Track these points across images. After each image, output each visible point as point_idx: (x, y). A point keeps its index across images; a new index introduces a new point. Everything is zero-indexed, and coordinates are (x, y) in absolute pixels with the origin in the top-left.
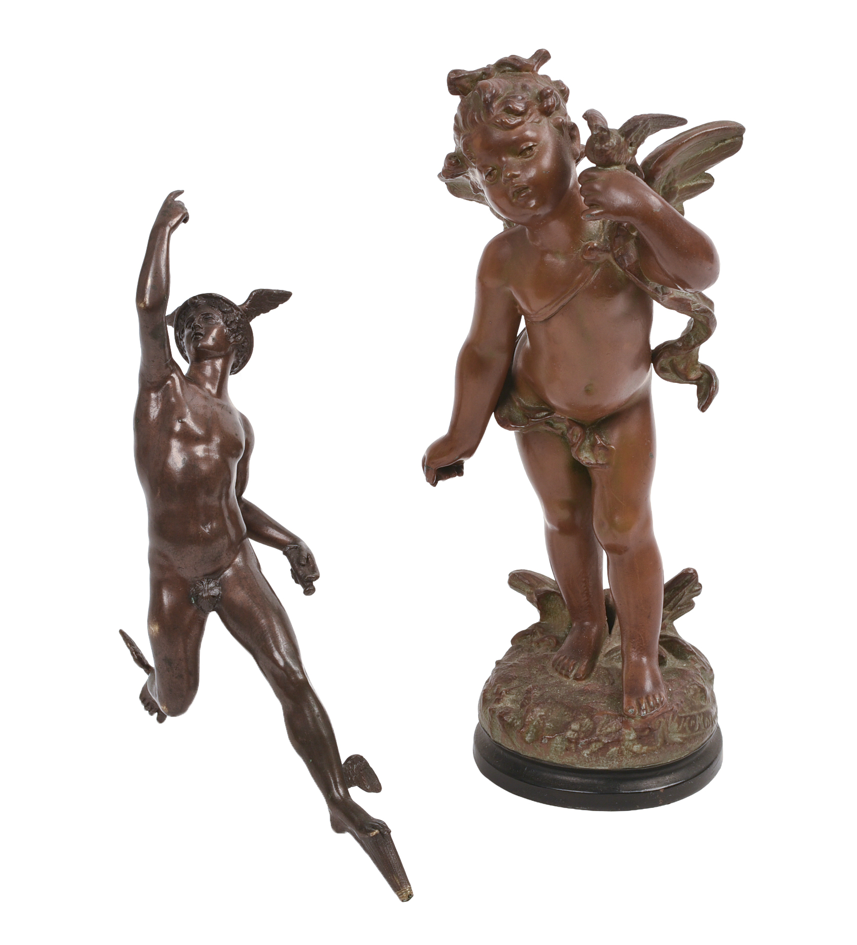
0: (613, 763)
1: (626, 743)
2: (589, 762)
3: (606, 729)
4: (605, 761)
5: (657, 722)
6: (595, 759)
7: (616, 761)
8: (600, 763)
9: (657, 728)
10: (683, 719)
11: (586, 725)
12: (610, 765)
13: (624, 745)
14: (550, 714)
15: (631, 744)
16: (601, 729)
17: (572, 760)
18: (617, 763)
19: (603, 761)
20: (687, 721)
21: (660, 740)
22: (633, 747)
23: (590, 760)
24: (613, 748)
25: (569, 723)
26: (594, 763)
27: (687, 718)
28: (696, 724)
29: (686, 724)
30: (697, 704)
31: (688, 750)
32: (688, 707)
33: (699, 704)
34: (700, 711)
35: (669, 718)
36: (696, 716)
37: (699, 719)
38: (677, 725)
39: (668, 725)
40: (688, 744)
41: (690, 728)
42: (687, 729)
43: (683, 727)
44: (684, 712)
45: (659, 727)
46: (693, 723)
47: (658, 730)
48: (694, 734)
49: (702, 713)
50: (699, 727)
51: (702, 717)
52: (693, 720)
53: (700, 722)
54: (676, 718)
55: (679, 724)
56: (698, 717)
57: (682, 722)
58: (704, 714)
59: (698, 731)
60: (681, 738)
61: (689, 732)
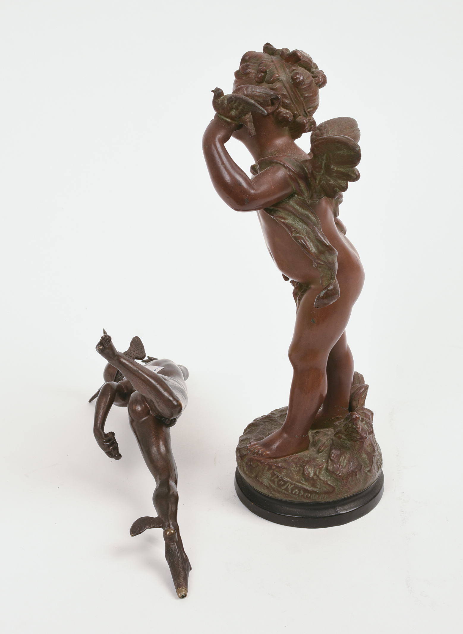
21: (254, 474)
27: (279, 478)
28: (284, 485)
29: (276, 480)
30: (296, 478)
31: (272, 494)
32: (286, 473)
33: (297, 479)
34: (294, 482)
35: (265, 467)
36: (287, 482)
37: (289, 485)
38: (270, 476)
39: (263, 471)
40: (272, 491)
41: (278, 483)
42: (276, 483)
43: (274, 479)
44: (281, 473)
45: (256, 467)
46: (282, 483)
47: (254, 467)
48: (280, 490)
49: (295, 484)
50: (285, 488)
51: (293, 486)
52: (283, 482)
53: (289, 487)
54: (271, 471)
55: (272, 476)
56: (289, 483)
57: (275, 477)
58: (296, 487)
59: (283, 489)
60: (269, 484)
61: (276, 485)
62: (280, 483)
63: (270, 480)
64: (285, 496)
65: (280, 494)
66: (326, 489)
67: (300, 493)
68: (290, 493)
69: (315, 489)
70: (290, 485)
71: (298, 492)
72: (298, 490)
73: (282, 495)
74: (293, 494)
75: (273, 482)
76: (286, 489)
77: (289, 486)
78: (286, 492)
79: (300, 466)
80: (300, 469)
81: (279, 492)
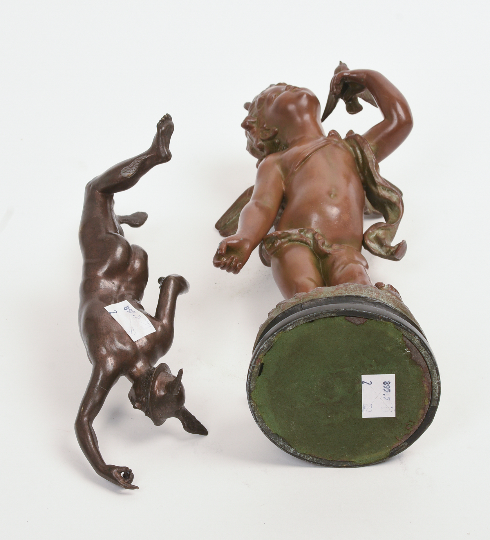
0: (372, 293)
2: (354, 291)
4: (366, 291)
6: (359, 289)
7: (375, 293)
8: (363, 292)
12: (370, 295)
17: (341, 291)
18: (375, 294)
19: (365, 291)
23: (355, 290)
26: (358, 292)
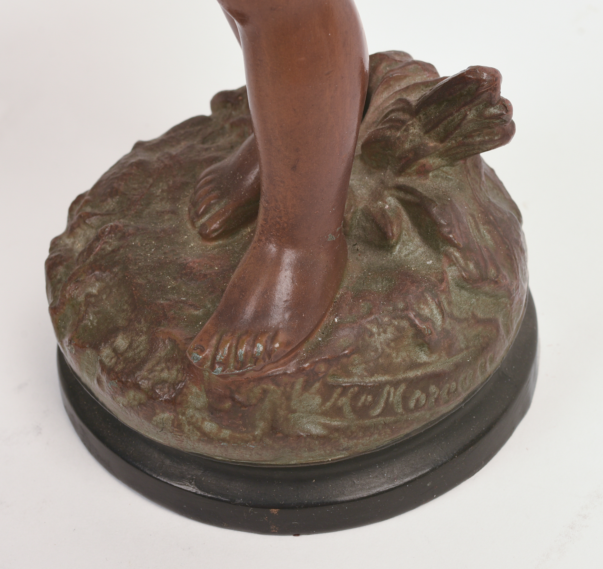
1: (190, 412)
3: (162, 370)
5: (257, 390)
9: (254, 401)
10: (339, 390)
11: (138, 346)
13: (184, 414)
14: (104, 297)
15: (198, 415)
16: (153, 366)
20: (349, 395)
21: (262, 424)
22: (202, 423)
24: (163, 412)
25: (113, 332)
27: (352, 390)
28: (375, 403)
29: (344, 401)
30: (399, 360)
31: (343, 450)
32: (363, 366)
33: (404, 360)
34: (400, 376)
35: (293, 385)
36: (381, 386)
37: (389, 394)
38: (318, 400)
39: (289, 398)
40: (342, 440)
41: (354, 409)
42: (347, 409)
43: (334, 405)
44: (349, 374)
45: (261, 400)
46: (366, 400)
47: (255, 405)
48: (367, 422)
49: (405, 380)
50: (384, 409)
51: (402, 388)
52: (369, 394)
53: (391, 399)
54: (317, 385)
55: (325, 398)
56: (387, 388)
57: (335, 395)
58: (413, 384)
59: (378, 416)
60: (325, 426)
61: (351, 416)
62: (360, 404)
63: (325, 414)
64: (388, 431)
65: (372, 434)
66: (481, 341)
67: (428, 396)
68: (402, 415)
69: (457, 358)
70: (392, 390)
71: (423, 396)
72: (423, 392)
73: (380, 434)
74: (412, 411)
75: (337, 411)
76: (388, 409)
77: (392, 394)
78: (389, 419)
79: (394, 318)
80: (399, 329)
81: (366, 430)
